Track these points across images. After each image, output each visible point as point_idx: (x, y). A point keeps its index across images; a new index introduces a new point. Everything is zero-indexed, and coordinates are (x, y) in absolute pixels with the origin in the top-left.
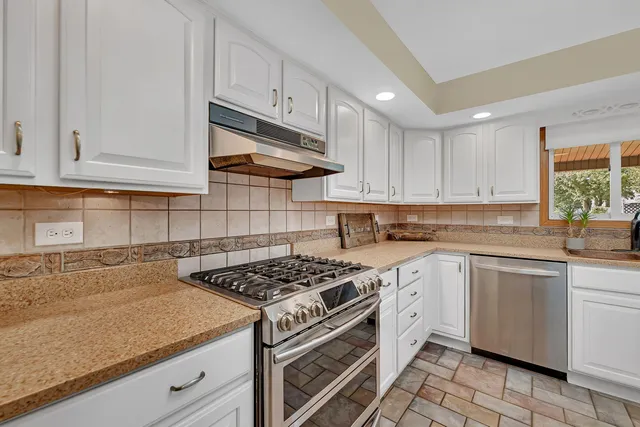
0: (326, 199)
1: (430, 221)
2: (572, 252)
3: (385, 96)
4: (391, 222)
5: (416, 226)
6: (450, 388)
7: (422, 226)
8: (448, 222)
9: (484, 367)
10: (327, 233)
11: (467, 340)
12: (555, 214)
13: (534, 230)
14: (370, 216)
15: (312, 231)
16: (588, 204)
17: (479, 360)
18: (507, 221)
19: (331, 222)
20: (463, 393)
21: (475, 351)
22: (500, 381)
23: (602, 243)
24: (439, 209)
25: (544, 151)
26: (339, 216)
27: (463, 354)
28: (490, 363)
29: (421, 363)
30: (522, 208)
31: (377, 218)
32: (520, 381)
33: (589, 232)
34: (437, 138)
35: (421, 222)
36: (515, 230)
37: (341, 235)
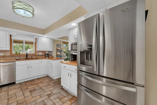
12: (14, 53)
23: (22, 58)
32: (5, 88)
33: (20, 56)
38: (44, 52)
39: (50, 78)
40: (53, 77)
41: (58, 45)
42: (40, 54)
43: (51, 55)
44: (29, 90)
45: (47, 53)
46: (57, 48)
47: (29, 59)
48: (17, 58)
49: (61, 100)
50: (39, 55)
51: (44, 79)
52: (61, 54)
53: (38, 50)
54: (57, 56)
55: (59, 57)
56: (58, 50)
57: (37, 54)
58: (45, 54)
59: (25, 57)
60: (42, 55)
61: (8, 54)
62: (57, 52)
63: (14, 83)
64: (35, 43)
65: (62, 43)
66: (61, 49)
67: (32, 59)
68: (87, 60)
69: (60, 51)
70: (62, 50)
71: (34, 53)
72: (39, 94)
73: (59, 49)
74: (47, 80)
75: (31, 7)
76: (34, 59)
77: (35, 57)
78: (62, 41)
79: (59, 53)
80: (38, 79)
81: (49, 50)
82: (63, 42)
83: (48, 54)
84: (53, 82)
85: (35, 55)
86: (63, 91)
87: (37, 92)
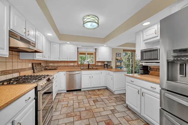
0: (35, 59)
1: (56, 65)
2: (82, 69)
3: (49, 35)
4: (45, 65)
5: (52, 66)
6: (64, 99)
7: (54, 66)
8: (60, 65)
9: (69, 93)
10: (29, 69)
11: (66, 89)
12: (79, 63)
13: (76, 66)
14: (40, 64)
15: (25, 68)
16: (82, 61)
17: (68, 92)
18: (72, 64)
19: (30, 65)
20: (67, 98)
21: (67, 91)
22: (72, 94)
23: (85, 67)
24: (58, 62)
25: (78, 52)
26: (32, 64)
27: (65, 93)
28: (70, 92)
29: (57, 97)
30: (74, 62)
31: (42, 64)
32: (75, 93)
33: (84, 66)
34: (59, 45)
35: (53, 65)
36: (73, 66)
37: (33, 69)
38: (104, 62)
39: (110, 91)
40: (114, 91)
41: (118, 54)
42: (100, 64)
43: (110, 66)
44: (92, 99)
45: (106, 63)
46: (116, 58)
47: (90, 69)
48: (82, 68)
49: (129, 122)
50: (98, 66)
51: (104, 92)
52: (121, 65)
53: (97, 60)
54: (117, 67)
55: (118, 68)
56: (117, 59)
57: (97, 65)
58: (105, 65)
59: (87, 67)
60: (101, 66)
61: (76, 64)
62: (116, 63)
63: (80, 90)
64: (95, 53)
65: (122, 52)
66: (121, 58)
67: (93, 69)
68: (184, 76)
69: (121, 61)
70: (122, 60)
71: (94, 64)
72: (102, 106)
73: (119, 58)
74: (107, 93)
75: (97, 17)
76: (94, 69)
77: (95, 68)
78: (122, 49)
79: (118, 64)
80: (98, 90)
81: (108, 60)
82: (124, 50)
83: (107, 65)
84: (114, 96)
85: (95, 65)
86: (129, 111)
87: (100, 104)
